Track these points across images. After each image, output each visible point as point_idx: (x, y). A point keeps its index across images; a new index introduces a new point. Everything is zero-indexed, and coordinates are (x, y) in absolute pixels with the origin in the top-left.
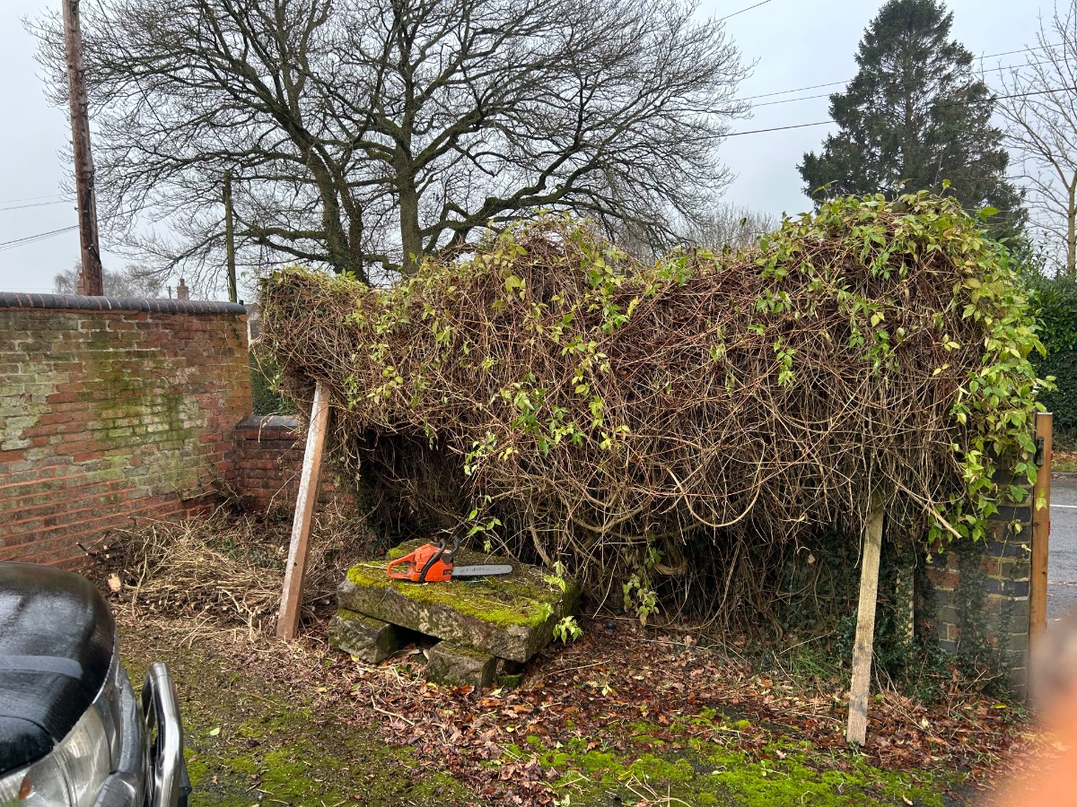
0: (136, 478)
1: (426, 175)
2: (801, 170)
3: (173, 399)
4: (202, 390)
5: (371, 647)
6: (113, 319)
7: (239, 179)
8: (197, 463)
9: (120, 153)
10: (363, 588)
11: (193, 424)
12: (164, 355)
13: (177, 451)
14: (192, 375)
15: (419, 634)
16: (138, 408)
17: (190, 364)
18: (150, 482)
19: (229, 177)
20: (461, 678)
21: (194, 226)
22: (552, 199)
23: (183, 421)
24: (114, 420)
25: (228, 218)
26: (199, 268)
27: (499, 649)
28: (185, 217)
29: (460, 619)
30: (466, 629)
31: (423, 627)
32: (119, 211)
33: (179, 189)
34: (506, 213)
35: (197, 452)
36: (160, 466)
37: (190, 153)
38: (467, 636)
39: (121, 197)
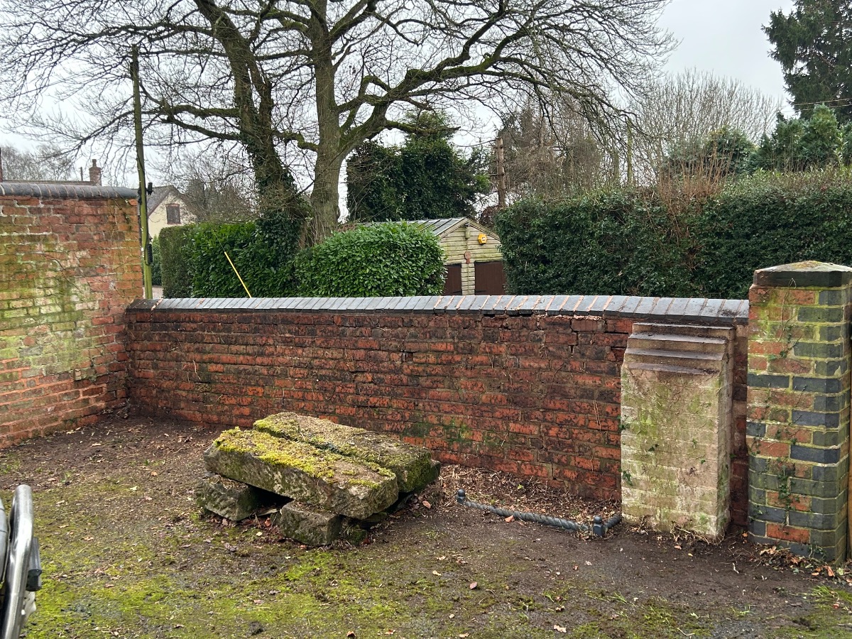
0: (31, 358)
1: (345, 45)
2: (768, 30)
3: (65, 282)
4: (93, 273)
5: (232, 506)
6: (7, 205)
7: (148, 54)
8: (89, 345)
9: (25, 29)
10: (226, 453)
11: (85, 307)
12: (56, 239)
13: (69, 333)
14: (83, 258)
15: (273, 494)
16: (32, 291)
17: (81, 248)
18: (44, 361)
19: (135, 52)
20: (310, 532)
21: (102, 105)
22: (480, 70)
23: (75, 304)
24: (9, 302)
25: (136, 96)
26: (108, 149)
27: (342, 507)
28: (93, 96)
29: (308, 480)
30: (314, 489)
31: (277, 488)
32: (24, 90)
33: (87, 66)
34: (426, 86)
35: (88, 334)
36: (53, 346)
37: (94, 28)
38: (314, 495)
39: (26, 76)
